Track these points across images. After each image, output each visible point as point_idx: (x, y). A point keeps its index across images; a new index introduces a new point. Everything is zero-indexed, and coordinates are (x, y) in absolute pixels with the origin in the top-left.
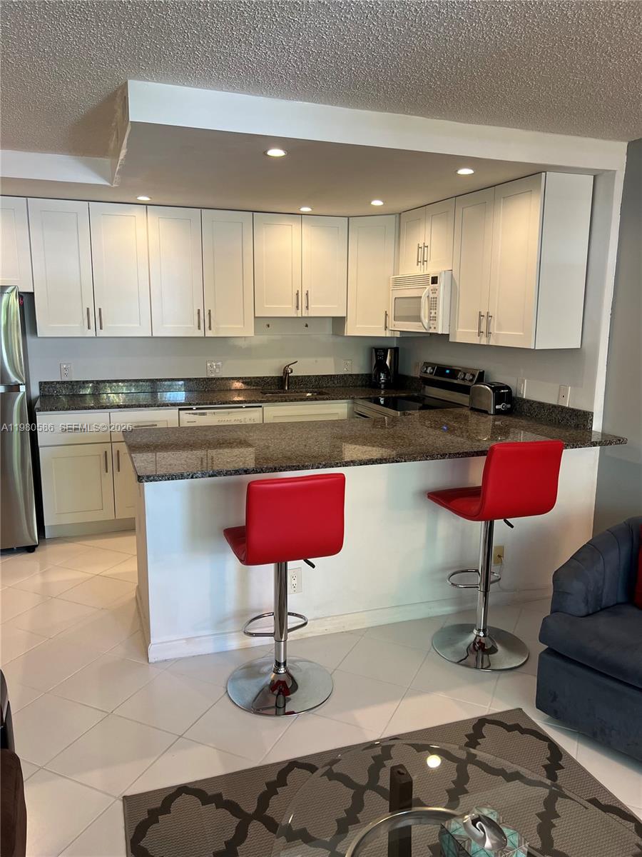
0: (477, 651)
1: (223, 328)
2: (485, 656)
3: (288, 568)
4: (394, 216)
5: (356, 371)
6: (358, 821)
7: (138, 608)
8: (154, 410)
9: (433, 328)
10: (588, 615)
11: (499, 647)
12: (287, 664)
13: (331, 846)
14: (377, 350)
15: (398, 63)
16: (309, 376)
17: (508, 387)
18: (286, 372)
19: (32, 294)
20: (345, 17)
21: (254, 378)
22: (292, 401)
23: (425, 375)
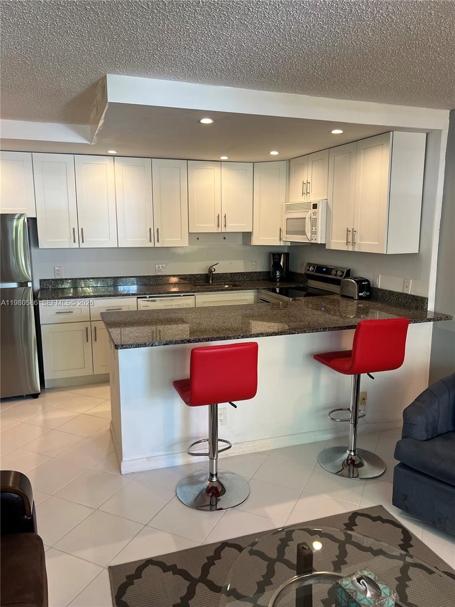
0: (349, 465)
1: (166, 241)
2: (355, 469)
3: (218, 408)
4: (286, 162)
5: (259, 270)
6: (271, 584)
7: (112, 437)
8: (120, 298)
9: (314, 239)
10: (428, 440)
11: (365, 463)
12: (218, 475)
13: (253, 601)
14: (274, 255)
15: (292, 61)
16: (227, 273)
17: (367, 281)
18: (210, 271)
19: (35, 219)
20: (258, 31)
21: (188, 275)
22: (215, 291)
23: (308, 272)
